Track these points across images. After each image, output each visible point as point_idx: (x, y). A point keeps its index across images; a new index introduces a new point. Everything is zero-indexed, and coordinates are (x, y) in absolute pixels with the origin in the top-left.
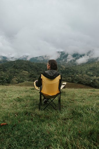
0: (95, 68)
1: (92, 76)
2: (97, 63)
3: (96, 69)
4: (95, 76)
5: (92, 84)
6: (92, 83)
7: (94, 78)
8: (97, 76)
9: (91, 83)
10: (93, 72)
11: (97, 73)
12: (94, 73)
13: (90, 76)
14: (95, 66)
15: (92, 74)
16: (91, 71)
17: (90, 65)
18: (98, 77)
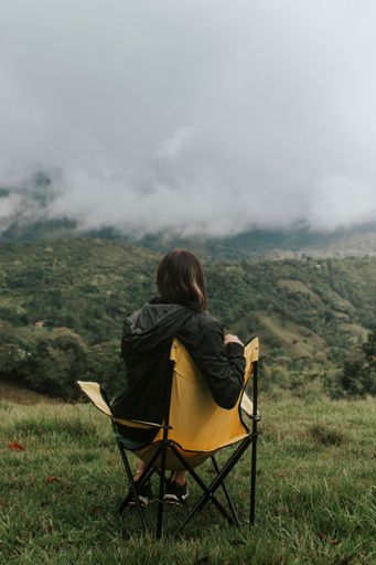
0: (39, 275)
1: (24, 320)
2: (50, 249)
3: (47, 282)
4: (40, 324)
5: (26, 371)
6: (30, 363)
7: (37, 333)
8: (49, 325)
9: (23, 364)
10: (30, 298)
11: (49, 308)
12: (31, 304)
13: (9, 325)
14: (42, 265)
15: (21, 311)
16: (15, 292)
17: (13, 259)
18: (55, 330)
